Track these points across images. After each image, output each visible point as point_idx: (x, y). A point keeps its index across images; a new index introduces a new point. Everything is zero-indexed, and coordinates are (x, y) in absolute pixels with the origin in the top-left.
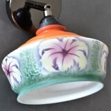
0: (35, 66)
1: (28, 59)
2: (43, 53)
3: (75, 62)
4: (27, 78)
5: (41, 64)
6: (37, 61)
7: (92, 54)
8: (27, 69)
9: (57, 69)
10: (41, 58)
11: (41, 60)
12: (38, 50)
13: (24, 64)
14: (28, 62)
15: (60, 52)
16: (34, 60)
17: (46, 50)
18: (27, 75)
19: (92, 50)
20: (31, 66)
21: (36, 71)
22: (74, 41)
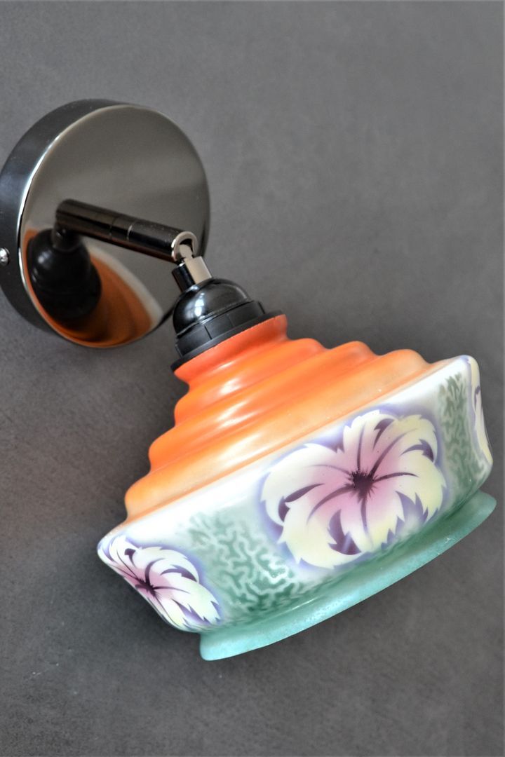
0: (265, 564)
1: (229, 544)
2: (283, 511)
3: (403, 498)
4: (244, 607)
5: (286, 552)
6: (265, 544)
7: (448, 438)
8: (236, 579)
9: (352, 549)
10: (279, 529)
11: (284, 538)
12: (262, 506)
13: (217, 563)
14: (233, 553)
15: (347, 488)
16: (253, 544)
17: (293, 497)
18: (243, 599)
19: (447, 424)
20: (249, 563)
21: (274, 581)
22: (382, 426)
